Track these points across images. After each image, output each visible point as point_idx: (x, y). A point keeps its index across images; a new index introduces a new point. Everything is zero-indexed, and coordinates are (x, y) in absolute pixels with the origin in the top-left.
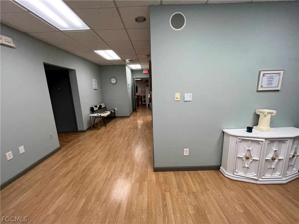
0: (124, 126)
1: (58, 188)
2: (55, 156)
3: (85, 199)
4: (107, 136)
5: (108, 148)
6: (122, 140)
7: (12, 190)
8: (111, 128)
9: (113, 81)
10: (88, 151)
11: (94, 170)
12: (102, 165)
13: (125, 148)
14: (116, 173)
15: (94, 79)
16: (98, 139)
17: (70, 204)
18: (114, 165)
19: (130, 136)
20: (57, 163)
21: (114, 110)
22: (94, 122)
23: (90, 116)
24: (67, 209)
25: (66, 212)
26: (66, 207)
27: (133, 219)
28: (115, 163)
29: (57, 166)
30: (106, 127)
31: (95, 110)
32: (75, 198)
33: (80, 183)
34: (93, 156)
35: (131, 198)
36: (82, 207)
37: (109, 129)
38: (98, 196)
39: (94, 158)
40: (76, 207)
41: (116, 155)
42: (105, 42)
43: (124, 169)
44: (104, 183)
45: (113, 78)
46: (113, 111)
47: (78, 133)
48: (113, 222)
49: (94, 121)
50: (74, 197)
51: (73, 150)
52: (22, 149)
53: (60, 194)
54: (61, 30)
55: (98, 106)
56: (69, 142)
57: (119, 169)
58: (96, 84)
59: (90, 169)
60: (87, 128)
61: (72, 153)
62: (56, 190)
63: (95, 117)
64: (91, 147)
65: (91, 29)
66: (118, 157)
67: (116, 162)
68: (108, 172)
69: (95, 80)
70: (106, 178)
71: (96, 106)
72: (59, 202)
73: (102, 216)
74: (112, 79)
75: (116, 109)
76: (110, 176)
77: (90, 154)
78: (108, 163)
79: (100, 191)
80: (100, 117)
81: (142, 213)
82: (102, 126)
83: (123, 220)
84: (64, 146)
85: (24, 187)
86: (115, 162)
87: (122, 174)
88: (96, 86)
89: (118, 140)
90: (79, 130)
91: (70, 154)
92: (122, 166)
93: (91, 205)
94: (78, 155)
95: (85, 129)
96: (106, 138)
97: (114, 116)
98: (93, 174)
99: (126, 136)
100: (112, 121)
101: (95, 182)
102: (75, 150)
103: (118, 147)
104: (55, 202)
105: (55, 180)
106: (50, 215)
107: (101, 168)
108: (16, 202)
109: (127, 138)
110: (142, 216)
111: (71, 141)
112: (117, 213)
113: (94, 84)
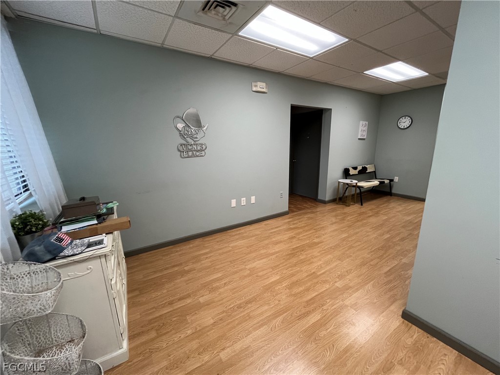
0: (398, 214)
1: (265, 251)
2: (280, 219)
3: (278, 278)
4: (353, 219)
5: (343, 236)
6: (375, 236)
7: (238, 233)
8: (370, 210)
9: (405, 122)
10: (314, 229)
11: (306, 254)
12: (319, 254)
13: (372, 249)
14: (330, 275)
15: (364, 121)
16: (336, 219)
17: (265, 272)
18: (335, 264)
19: (398, 234)
20: (277, 227)
21: (391, 180)
22: (345, 193)
23: (339, 182)
24: (260, 274)
25: (257, 276)
26: (260, 272)
27: (313, 343)
28: (340, 262)
29: (275, 230)
30: (362, 205)
31: (351, 174)
32: (271, 270)
33: (284, 259)
34: (316, 237)
35: (328, 318)
36: (272, 283)
37: (364, 211)
38: (292, 284)
39: (316, 240)
40: (267, 278)
41: (348, 252)
42: (381, 51)
43: (348, 277)
44: (307, 276)
45: (404, 118)
46: (387, 181)
47: (317, 202)
48: (289, 322)
49: (345, 191)
50: (272, 268)
51: (300, 220)
52: (253, 199)
53: (262, 257)
54: (312, 56)
55: (360, 168)
56: (300, 209)
57: (339, 273)
58: (364, 130)
59: (303, 250)
60: (331, 198)
61: (295, 223)
62: (262, 252)
63: (347, 184)
64: (321, 226)
65: (351, 39)
66: (351, 256)
67: (343, 261)
68: (321, 267)
69: (364, 123)
70: (314, 273)
71: (355, 168)
72: (257, 264)
73: (282, 306)
74: (403, 120)
75: (396, 179)
76: (321, 273)
77: (315, 234)
78: (330, 256)
79: (297, 281)
80: (356, 186)
81: (329, 348)
82: (355, 203)
83: (300, 332)
84: (293, 212)
85: (245, 235)
86: (340, 260)
87: (339, 282)
88: (365, 133)
89: (367, 232)
90: (319, 198)
91: (293, 224)
92: (347, 271)
93: (280, 287)
94: (301, 228)
95: (327, 199)
96: (350, 222)
97: (389, 191)
98: (302, 258)
99: (388, 232)
100: (379, 199)
101: (299, 269)
102: (301, 221)
103: (360, 243)
104: (256, 261)
105: (266, 242)
106: (246, 269)
107: (315, 257)
108: (236, 244)
109: (387, 236)
110: (327, 351)
111: (304, 209)
112: (299, 319)
113: (362, 129)
